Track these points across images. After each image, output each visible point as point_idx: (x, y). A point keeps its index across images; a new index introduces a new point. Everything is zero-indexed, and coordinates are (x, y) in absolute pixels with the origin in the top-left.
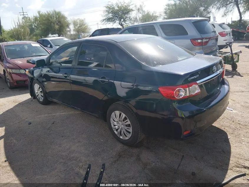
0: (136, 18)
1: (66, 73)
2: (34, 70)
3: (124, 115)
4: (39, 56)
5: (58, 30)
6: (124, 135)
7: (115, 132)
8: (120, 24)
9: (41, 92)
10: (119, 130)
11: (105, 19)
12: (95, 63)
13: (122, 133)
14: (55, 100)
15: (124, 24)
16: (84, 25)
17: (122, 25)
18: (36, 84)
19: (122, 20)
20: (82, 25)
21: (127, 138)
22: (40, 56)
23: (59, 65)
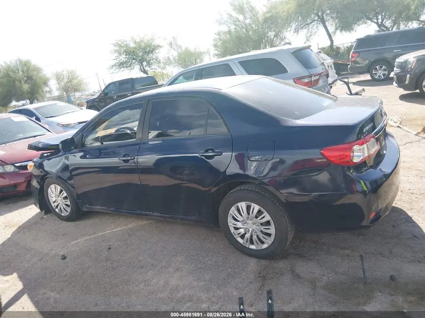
0: (169, 59)
1: (126, 154)
2: (43, 161)
3: (256, 208)
4: (32, 137)
5: (28, 92)
6: (258, 241)
7: (239, 240)
8: (141, 70)
9: (65, 198)
10: (248, 236)
11: (115, 65)
12: (152, 132)
13: (255, 238)
14: (97, 208)
15: (149, 69)
16: (76, 78)
17: (145, 72)
18: (53, 186)
19: (145, 64)
20: (72, 79)
21: (265, 246)
22: (35, 137)
23: (98, 144)
